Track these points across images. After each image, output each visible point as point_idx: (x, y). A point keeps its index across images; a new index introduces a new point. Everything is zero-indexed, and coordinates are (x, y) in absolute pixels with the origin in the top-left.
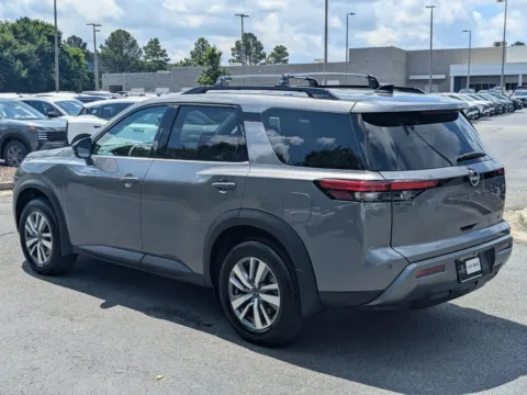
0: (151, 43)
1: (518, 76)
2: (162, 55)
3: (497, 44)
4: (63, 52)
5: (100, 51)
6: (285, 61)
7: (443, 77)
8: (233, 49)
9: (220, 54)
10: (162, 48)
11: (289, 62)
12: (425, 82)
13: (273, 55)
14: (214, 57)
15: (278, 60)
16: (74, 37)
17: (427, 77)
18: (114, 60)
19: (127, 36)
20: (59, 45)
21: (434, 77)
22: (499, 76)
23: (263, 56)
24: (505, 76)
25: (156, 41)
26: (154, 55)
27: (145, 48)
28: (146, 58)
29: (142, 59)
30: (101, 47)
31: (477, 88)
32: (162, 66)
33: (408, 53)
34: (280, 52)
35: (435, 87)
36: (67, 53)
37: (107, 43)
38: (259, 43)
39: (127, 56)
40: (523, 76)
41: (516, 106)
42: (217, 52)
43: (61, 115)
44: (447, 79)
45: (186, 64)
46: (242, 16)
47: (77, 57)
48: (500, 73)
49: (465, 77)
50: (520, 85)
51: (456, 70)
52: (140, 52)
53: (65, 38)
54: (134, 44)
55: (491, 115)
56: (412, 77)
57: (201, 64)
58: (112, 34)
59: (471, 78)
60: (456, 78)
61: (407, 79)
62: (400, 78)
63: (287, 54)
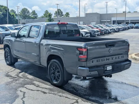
0: (33, 11)
1: (129, 20)
2: (36, 15)
3: (124, 12)
4: (9, 14)
5: (19, 14)
6: (69, 17)
7: (110, 21)
8: (55, 13)
9: (52, 15)
10: (36, 13)
11: (70, 17)
12: (105, 22)
13: (65, 15)
14: (50, 15)
15: (67, 16)
16: (12, 10)
17: (106, 21)
18: (23, 16)
19: (27, 9)
20: (8, 12)
21: (108, 21)
23: (63, 15)
24: (126, 20)
25: (34, 11)
26: (34, 15)
27: (31, 13)
28: (32, 15)
29: (30, 16)
30: (20, 12)
31: (119, 23)
32: (36, 18)
33: (101, 15)
34: (67, 14)
35: (108, 23)
36: (10, 14)
37: (21, 12)
38: (62, 12)
39: (26, 15)
40: (131, 20)
41: (129, 28)
42: (51, 14)
43: (9, 30)
44: (111, 21)
45: (43, 17)
46: (57, 4)
47: (13, 15)
48: (124, 20)
49: (116, 21)
50: (130, 23)
51: (113, 19)
52: (30, 14)
53: (10, 10)
54: (28, 12)
55: (122, 30)
56: (102, 21)
57: (46, 17)
58: (23, 9)
59: (117, 21)
60: (113, 21)
61: (101, 21)
62: (99, 21)
63: (69, 15)
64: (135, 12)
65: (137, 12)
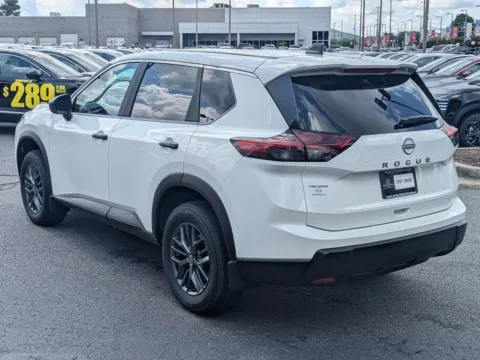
3: (217, 5)
6: (17, 14)
7: (171, 33)
11: (22, 15)
13: (4, 7)
15: (9, 12)
21: (165, 33)
22: (227, 35)
24: (232, 35)
31: (208, 43)
33: (139, 10)
34: (12, 5)
40: (240, 34)
44: (177, 35)
49: (193, 35)
51: (185, 28)
56: (144, 33)
59: (199, 34)
60: (184, 35)
61: (140, 34)
62: (134, 32)
63: (19, 7)
64: (251, 6)
65: (257, 6)
